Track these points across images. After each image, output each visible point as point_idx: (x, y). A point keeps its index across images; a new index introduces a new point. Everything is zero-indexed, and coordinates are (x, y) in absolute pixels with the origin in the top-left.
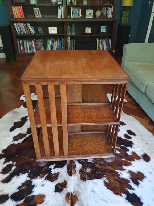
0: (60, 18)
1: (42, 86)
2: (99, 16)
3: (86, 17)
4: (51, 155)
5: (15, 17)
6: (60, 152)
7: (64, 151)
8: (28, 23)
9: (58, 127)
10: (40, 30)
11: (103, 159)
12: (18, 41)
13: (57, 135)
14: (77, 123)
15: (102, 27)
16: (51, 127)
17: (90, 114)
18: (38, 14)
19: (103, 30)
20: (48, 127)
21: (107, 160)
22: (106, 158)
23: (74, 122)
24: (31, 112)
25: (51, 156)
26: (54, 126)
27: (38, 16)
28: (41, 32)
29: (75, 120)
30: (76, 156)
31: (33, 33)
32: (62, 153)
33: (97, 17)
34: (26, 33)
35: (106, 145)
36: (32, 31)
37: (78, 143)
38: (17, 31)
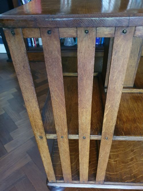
4: (72, 178)
9: (91, 141)
13: (88, 153)
20: (70, 140)
26: (84, 138)
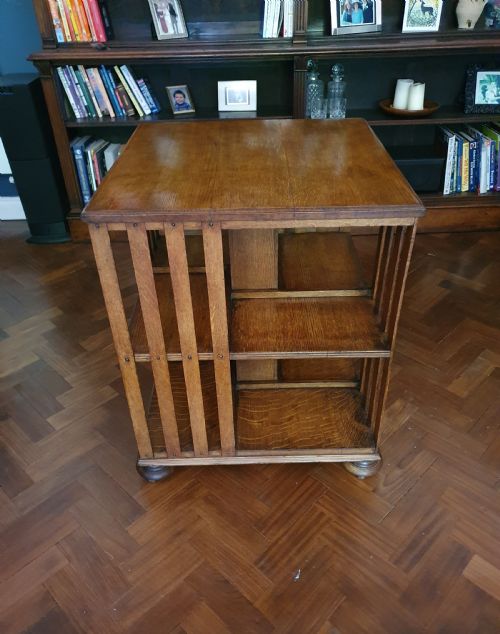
0: (275, 36)
1: (149, 233)
2: (474, 21)
3: (406, 28)
4: (181, 446)
5: (61, 40)
6: (209, 440)
7: (222, 438)
8: (124, 68)
9: (201, 362)
10: (179, 97)
11: (342, 464)
12: (78, 152)
13: (199, 387)
14: (260, 350)
15: (481, 76)
16: (181, 362)
17: (301, 324)
18: (168, 18)
19: (484, 90)
20: (170, 363)
21: (354, 470)
22: (353, 463)
23: (251, 349)
24: (116, 314)
25: (182, 451)
26: (190, 358)
27: (171, 31)
28: (183, 105)
29: (254, 341)
30: (258, 453)
31: (148, 112)
32: (214, 442)
33: (463, 25)
34: (112, 115)
35: (356, 424)
36: (143, 104)
37: (266, 415)
38: (74, 107)
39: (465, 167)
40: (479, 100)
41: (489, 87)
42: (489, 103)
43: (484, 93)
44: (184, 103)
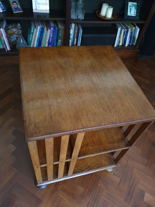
15: (130, 4)
16: (58, 163)
23: (84, 154)
26: (62, 162)
31: (2, 11)
39: (122, 37)
40: (129, 14)
41: (132, 9)
42: (132, 15)
43: (130, 11)
44: (17, 8)
